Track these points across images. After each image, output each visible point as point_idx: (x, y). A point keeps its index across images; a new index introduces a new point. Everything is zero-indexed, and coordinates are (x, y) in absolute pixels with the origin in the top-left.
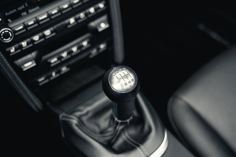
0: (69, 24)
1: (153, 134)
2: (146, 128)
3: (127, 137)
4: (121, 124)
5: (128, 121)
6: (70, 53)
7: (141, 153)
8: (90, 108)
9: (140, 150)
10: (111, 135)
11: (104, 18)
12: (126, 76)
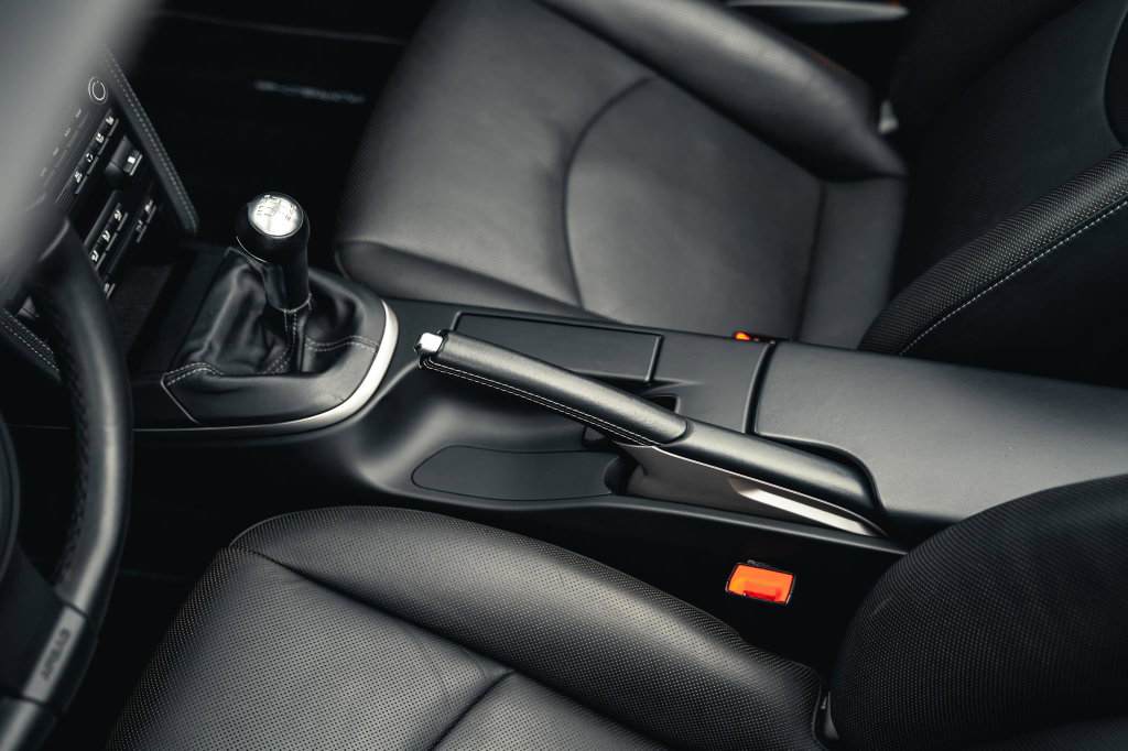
0: (76, 185)
1: (361, 307)
2: (341, 308)
3: (314, 347)
4: (300, 314)
5: (308, 302)
6: (102, 247)
7: (363, 347)
8: (211, 336)
9: (358, 344)
10: (285, 358)
11: (124, 144)
12: (275, 210)
